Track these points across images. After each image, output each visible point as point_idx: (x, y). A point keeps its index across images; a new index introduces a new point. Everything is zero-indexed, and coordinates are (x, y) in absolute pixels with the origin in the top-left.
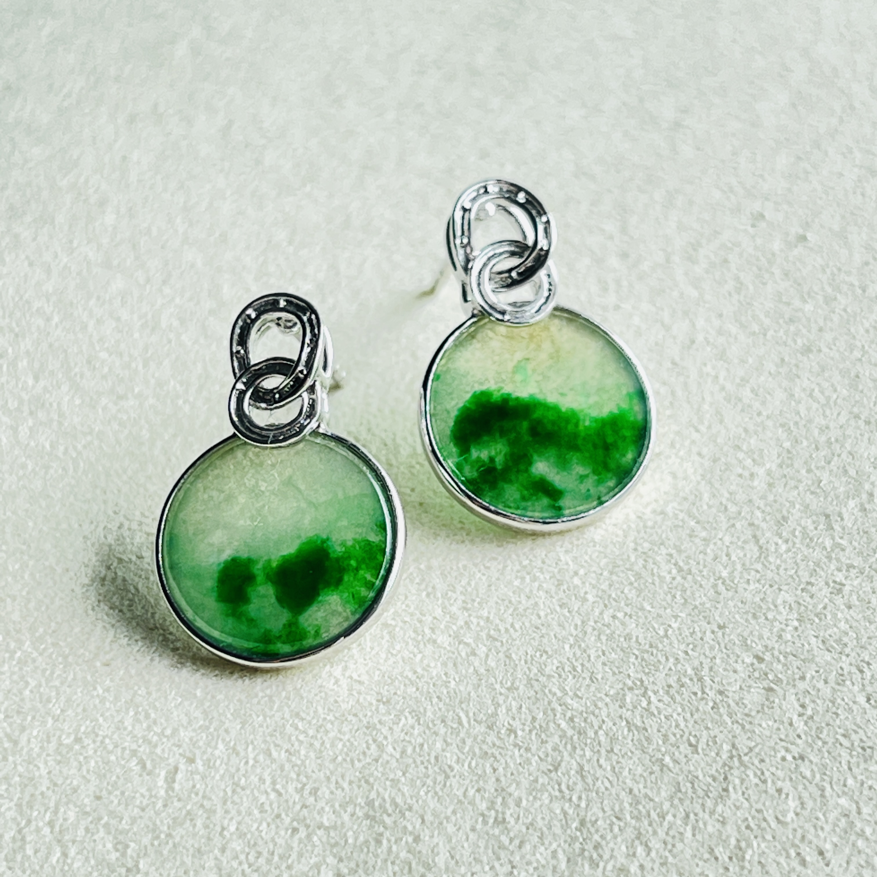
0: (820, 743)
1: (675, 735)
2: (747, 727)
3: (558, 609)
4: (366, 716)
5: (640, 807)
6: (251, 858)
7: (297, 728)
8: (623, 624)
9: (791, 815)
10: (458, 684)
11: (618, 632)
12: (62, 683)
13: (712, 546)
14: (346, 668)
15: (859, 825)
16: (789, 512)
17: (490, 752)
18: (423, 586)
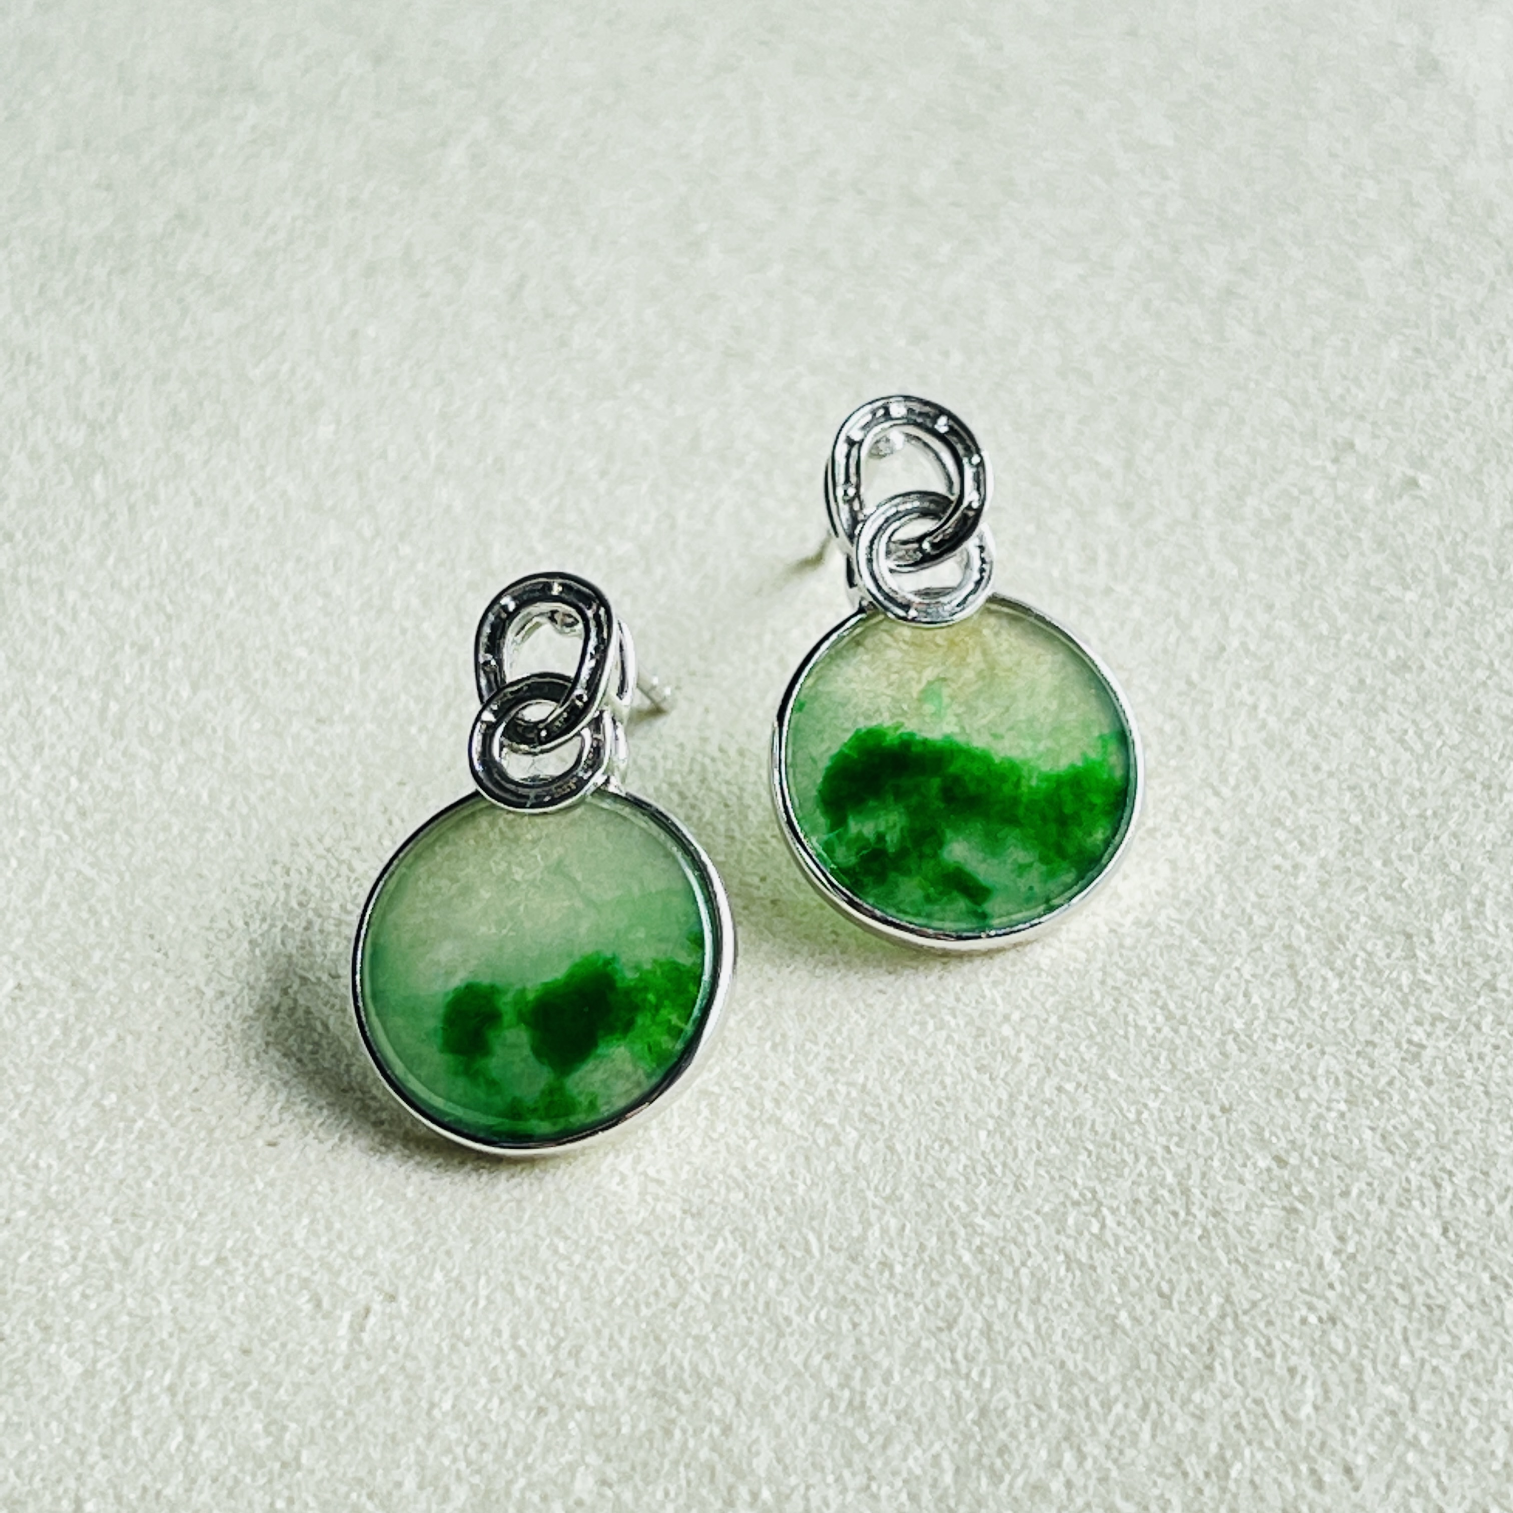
0: (1362, 1298)
1: (1138, 1278)
2: (1252, 1267)
3: (974, 1073)
4: (663, 1235)
5: (1075, 1390)
6: (472, 1451)
7: (556, 1252)
8: (1074, 1101)
9: (1307, 1410)
10: (809, 1189)
11: (1063, 1113)
12: (203, 1172)
13: (1222, 979)
14: (638, 1160)
15: (1411, 1429)
16: (1348, 928)
17: (850, 1297)
18: (768, 1032)
